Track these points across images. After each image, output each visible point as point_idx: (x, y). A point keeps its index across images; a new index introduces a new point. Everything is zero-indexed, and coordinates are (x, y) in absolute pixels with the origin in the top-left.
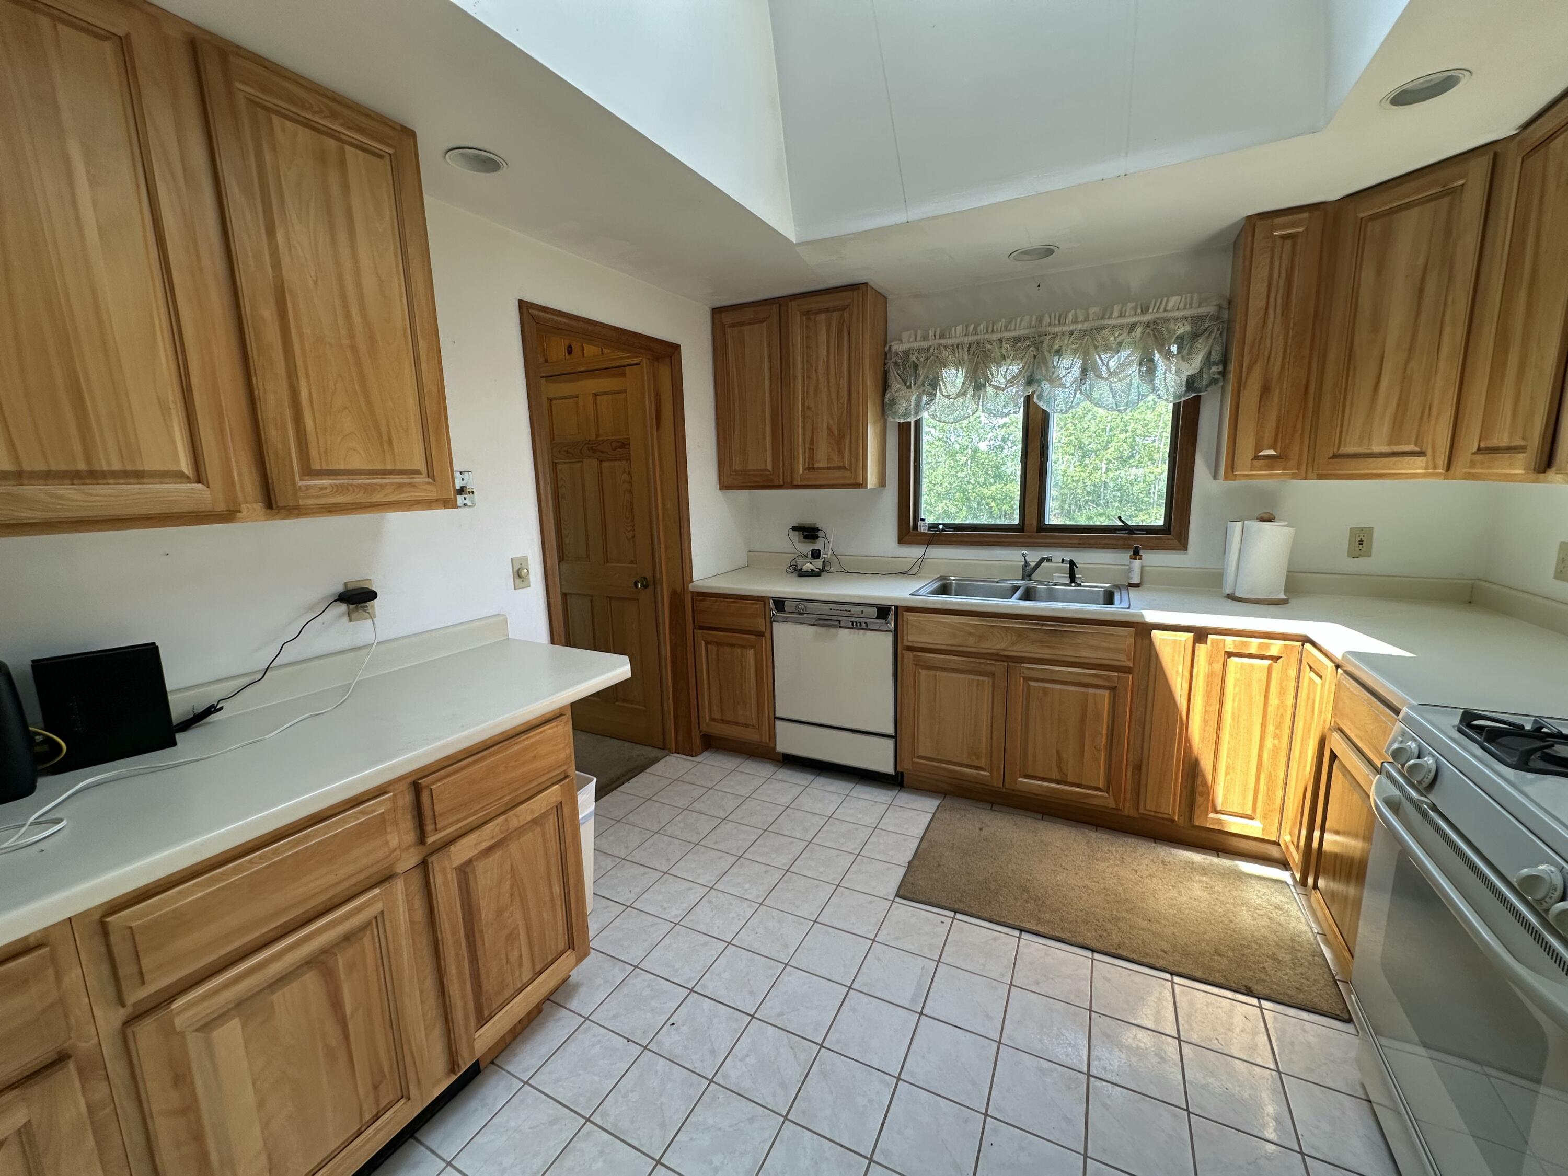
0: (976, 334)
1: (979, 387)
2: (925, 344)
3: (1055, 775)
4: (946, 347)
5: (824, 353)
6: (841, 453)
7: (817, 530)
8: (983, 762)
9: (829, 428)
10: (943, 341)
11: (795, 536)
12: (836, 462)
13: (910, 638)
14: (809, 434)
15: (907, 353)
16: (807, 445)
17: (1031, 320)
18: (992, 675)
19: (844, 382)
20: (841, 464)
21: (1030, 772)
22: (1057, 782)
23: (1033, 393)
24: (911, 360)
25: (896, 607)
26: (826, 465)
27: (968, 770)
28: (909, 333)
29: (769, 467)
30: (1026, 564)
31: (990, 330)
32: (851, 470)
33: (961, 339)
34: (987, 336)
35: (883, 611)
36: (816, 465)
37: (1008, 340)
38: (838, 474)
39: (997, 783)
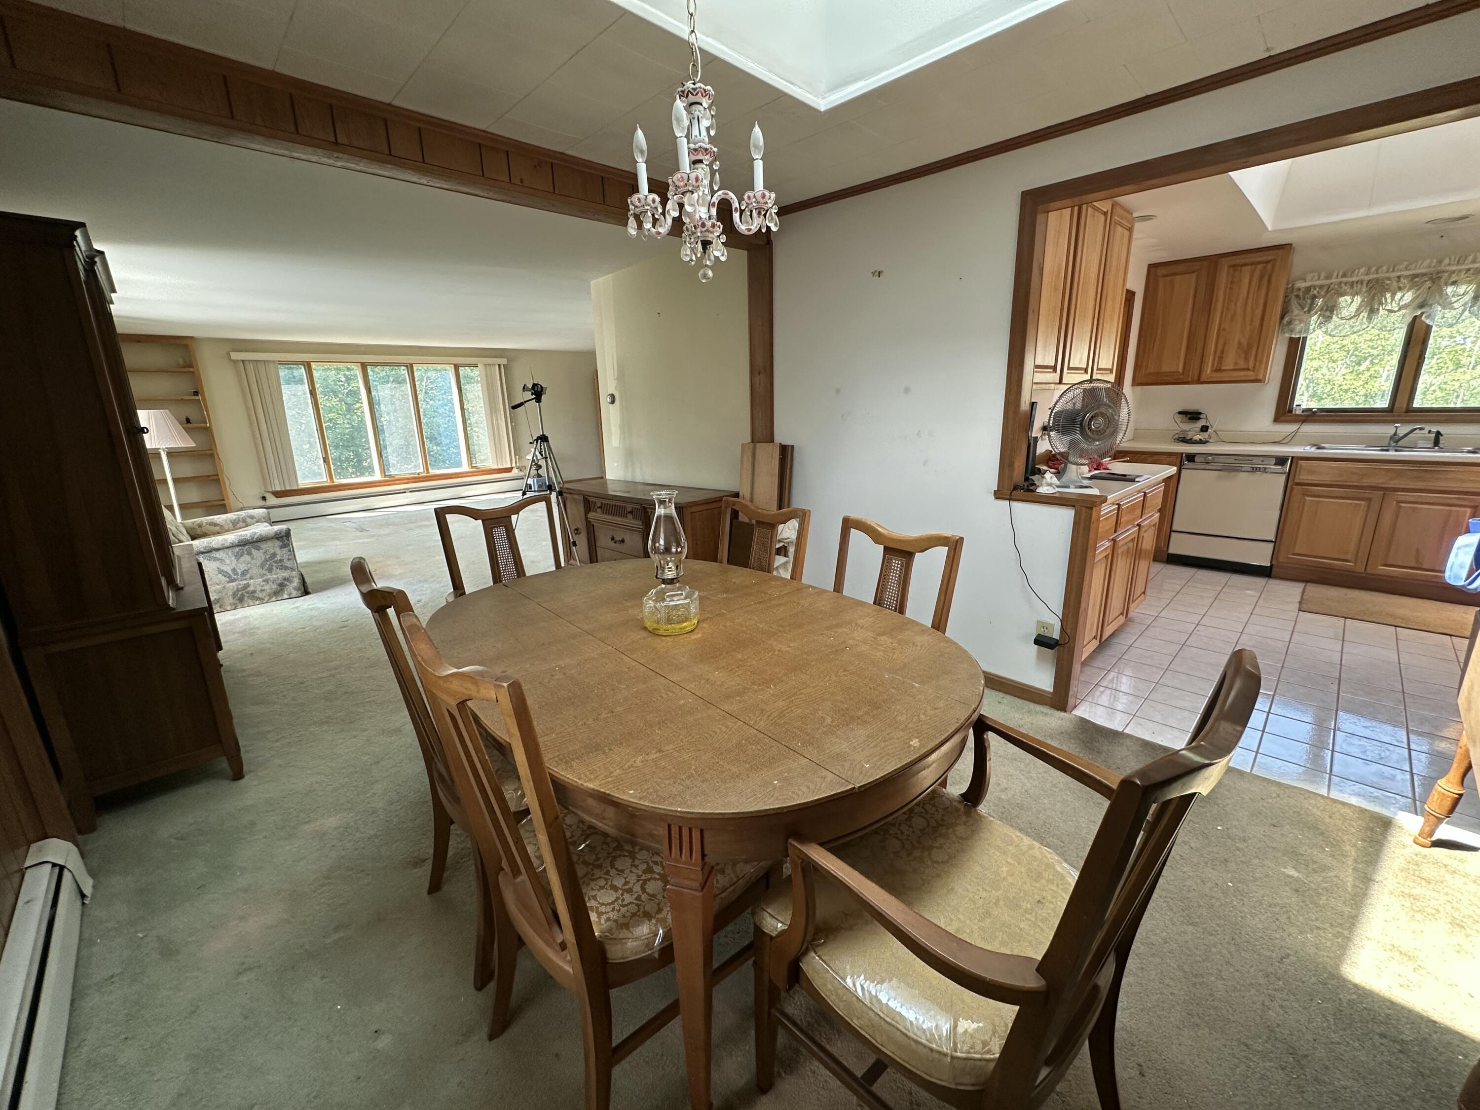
0: (1377, 273)
1: (1373, 311)
2: (1328, 282)
3: (1413, 564)
4: (1346, 283)
5: (1244, 291)
6: (1246, 359)
7: (1200, 413)
8: (1349, 557)
9: (1239, 343)
10: (1345, 280)
11: (1179, 418)
12: (1242, 364)
13: (1301, 477)
14: (1220, 347)
15: (1308, 289)
16: (1218, 354)
17: (1432, 262)
18: (1369, 500)
19: (1259, 312)
20: (1245, 367)
21: (1390, 562)
22: (1413, 568)
23: (1422, 313)
24: (1311, 293)
25: (1293, 458)
26: (1232, 368)
27: (1336, 562)
28: (1312, 275)
29: (1180, 370)
30: (1395, 434)
31: (1391, 270)
32: (1254, 371)
33: (1362, 277)
34: (1387, 275)
35: (1281, 461)
36: (1223, 368)
37: (1406, 277)
38: (1241, 373)
39: (1360, 568)
